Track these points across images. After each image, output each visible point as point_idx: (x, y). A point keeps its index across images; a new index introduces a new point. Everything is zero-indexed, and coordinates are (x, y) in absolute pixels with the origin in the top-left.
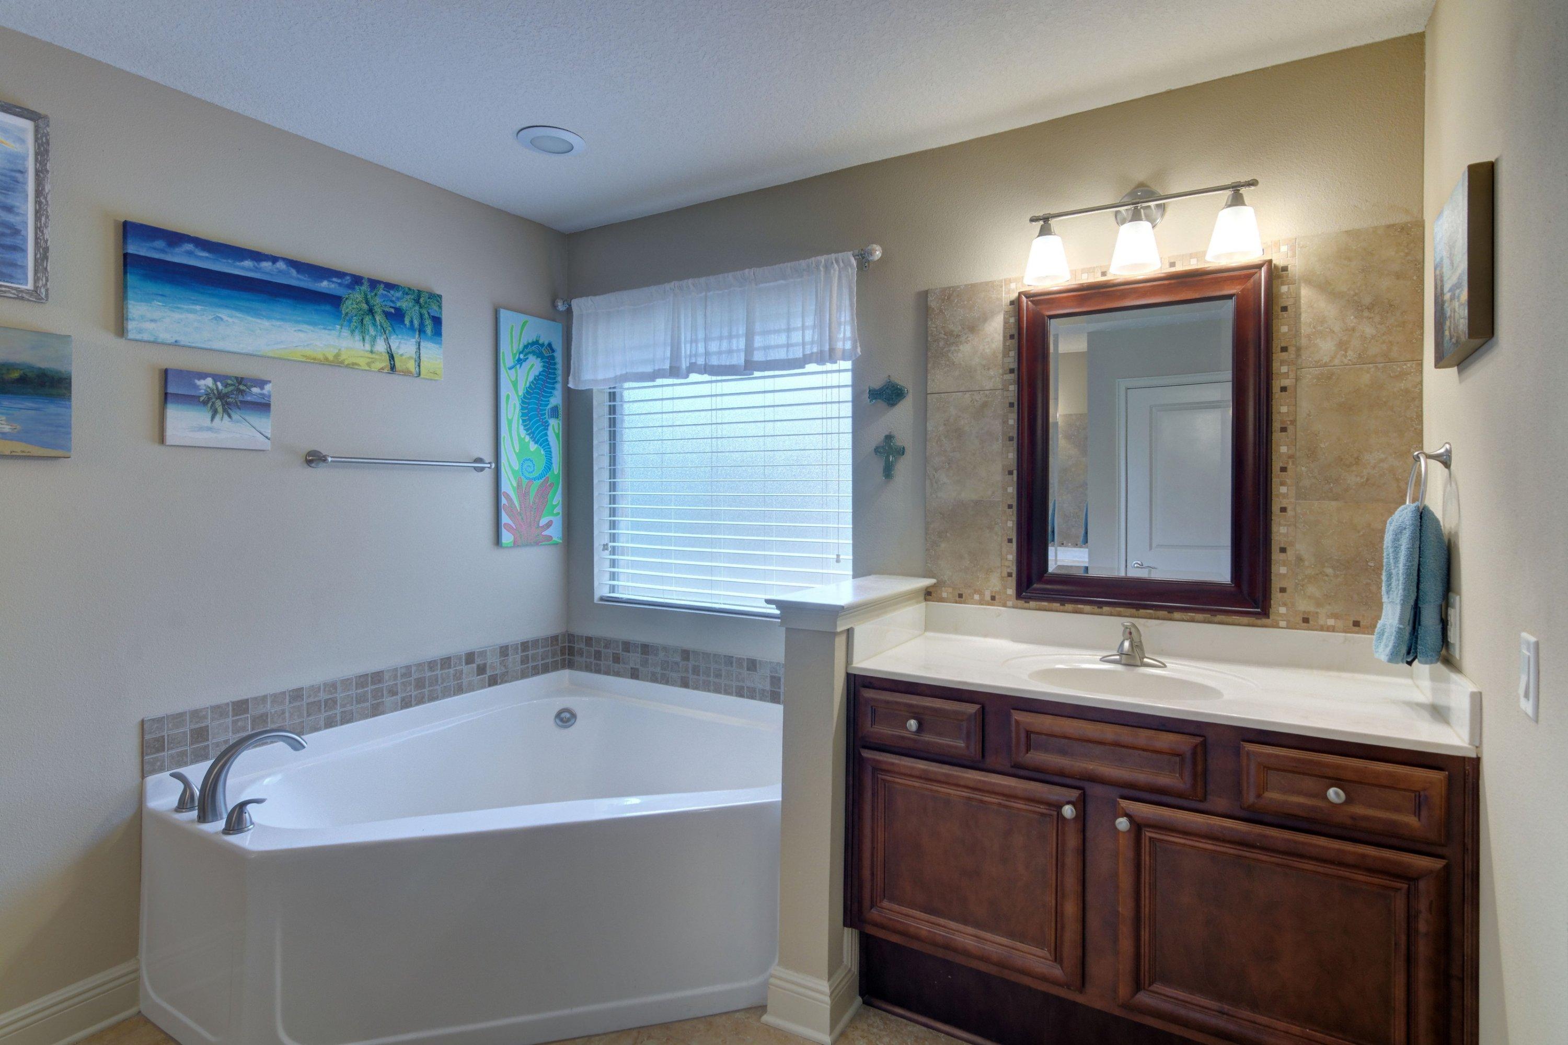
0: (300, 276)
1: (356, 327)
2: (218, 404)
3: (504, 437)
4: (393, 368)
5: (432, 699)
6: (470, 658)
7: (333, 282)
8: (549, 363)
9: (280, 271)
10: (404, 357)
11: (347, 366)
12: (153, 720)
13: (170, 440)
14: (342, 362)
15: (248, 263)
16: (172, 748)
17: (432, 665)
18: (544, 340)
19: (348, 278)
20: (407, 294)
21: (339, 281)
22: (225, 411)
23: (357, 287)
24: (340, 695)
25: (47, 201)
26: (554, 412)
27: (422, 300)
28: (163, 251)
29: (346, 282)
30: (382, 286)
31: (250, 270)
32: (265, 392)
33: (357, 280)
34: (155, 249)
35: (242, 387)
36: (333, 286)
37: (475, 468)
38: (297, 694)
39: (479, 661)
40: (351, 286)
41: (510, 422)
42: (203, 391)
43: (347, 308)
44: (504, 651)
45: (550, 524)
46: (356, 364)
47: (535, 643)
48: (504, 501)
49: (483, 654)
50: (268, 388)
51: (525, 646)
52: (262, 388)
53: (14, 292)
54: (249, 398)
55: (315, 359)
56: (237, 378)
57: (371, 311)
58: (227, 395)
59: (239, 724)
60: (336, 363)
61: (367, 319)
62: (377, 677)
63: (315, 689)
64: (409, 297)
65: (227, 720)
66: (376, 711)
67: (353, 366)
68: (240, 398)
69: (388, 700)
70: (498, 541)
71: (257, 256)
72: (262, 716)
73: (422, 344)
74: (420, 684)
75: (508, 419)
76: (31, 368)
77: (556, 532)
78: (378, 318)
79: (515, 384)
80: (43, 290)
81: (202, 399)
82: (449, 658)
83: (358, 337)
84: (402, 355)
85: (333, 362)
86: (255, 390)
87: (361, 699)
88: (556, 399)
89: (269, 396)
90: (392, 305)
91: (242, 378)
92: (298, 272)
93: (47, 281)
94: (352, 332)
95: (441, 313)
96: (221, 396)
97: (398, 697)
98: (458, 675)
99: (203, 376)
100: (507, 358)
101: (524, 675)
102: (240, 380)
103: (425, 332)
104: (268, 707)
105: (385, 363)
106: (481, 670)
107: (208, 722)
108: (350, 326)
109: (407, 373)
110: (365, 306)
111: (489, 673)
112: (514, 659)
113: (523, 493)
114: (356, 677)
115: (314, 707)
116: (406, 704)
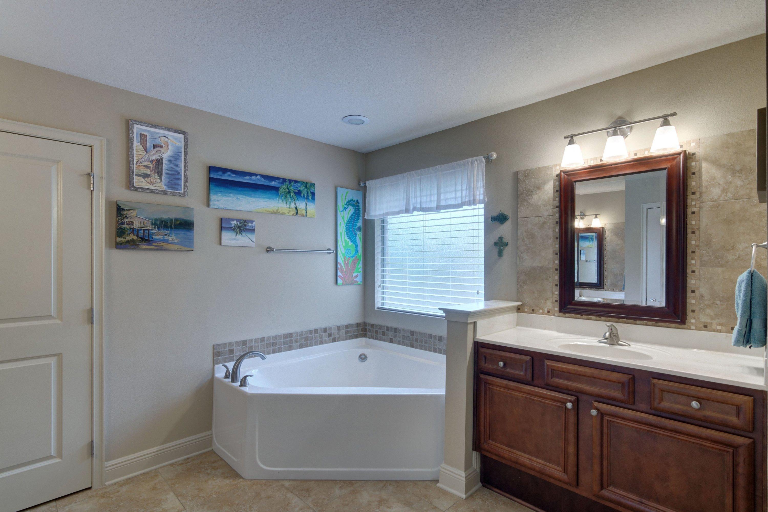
0: (265, 181)
1: (284, 199)
2: (238, 230)
3: (339, 240)
4: (297, 214)
5: (311, 345)
6: (325, 330)
7: (276, 182)
8: (357, 208)
9: (258, 179)
10: (301, 209)
11: (281, 214)
12: (217, 345)
13: (223, 244)
14: (279, 212)
15: (248, 177)
16: (223, 356)
17: (311, 332)
18: (355, 199)
19: (281, 180)
20: (302, 184)
21: (278, 181)
22: (240, 233)
23: (284, 183)
24: (278, 341)
25: (187, 162)
26: (359, 229)
27: (308, 186)
28: (221, 176)
29: (281, 182)
30: (293, 182)
31: (248, 180)
32: (253, 225)
33: (284, 180)
34: (219, 175)
35: (245, 224)
36: (276, 183)
37: (327, 253)
38: (263, 339)
39: (329, 332)
40: (282, 183)
41: (341, 234)
42: (233, 226)
43: (281, 191)
44: (339, 328)
45: (357, 276)
46: (284, 213)
47: (351, 326)
48: (339, 266)
49: (330, 329)
50: (254, 223)
51: (347, 326)
52: (252, 224)
53: (178, 194)
54: (248, 228)
55: (269, 212)
56: (244, 220)
57: (289, 192)
58: (241, 227)
59: (244, 349)
60: (277, 213)
61: (288, 195)
62: (291, 335)
63: (269, 338)
64: (303, 185)
65: (240, 347)
66: (291, 348)
67: (283, 214)
68: (245, 228)
69: (295, 344)
70: (336, 283)
71: (251, 174)
72: (251, 346)
73: (308, 203)
74: (306, 339)
75: (340, 232)
76: (183, 220)
77: (359, 279)
78: (292, 194)
79: (343, 218)
80: (186, 192)
81: (233, 228)
82: (317, 330)
83: (285, 202)
84: (300, 208)
85: (275, 212)
86: (250, 224)
87: (285, 343)
88: (360, 223)
89: (254, 226)
90: (297, 189)
91: (246, 220)
92: (264, 179)
93: (187, 189)
94: (283, 200)
95: (315, 191)
96: (239, 227)
97: (298, 344)
98: (321, 337)
99: (233, 220)
100: (340, 207)
101: (346, 339)
102: (245, 221)
103: (309, 199)
104: (253, 344)
105: (294, 212)
106: (330, 335)
107: (234, 347)
108: (282, 198)
109: (302, 215)
110: (287, 190)
111: (333, 337)
112: (343, 331)
113: (346, 263)
114: (283, 335)
115: (269, 345)
116: (301, 347)
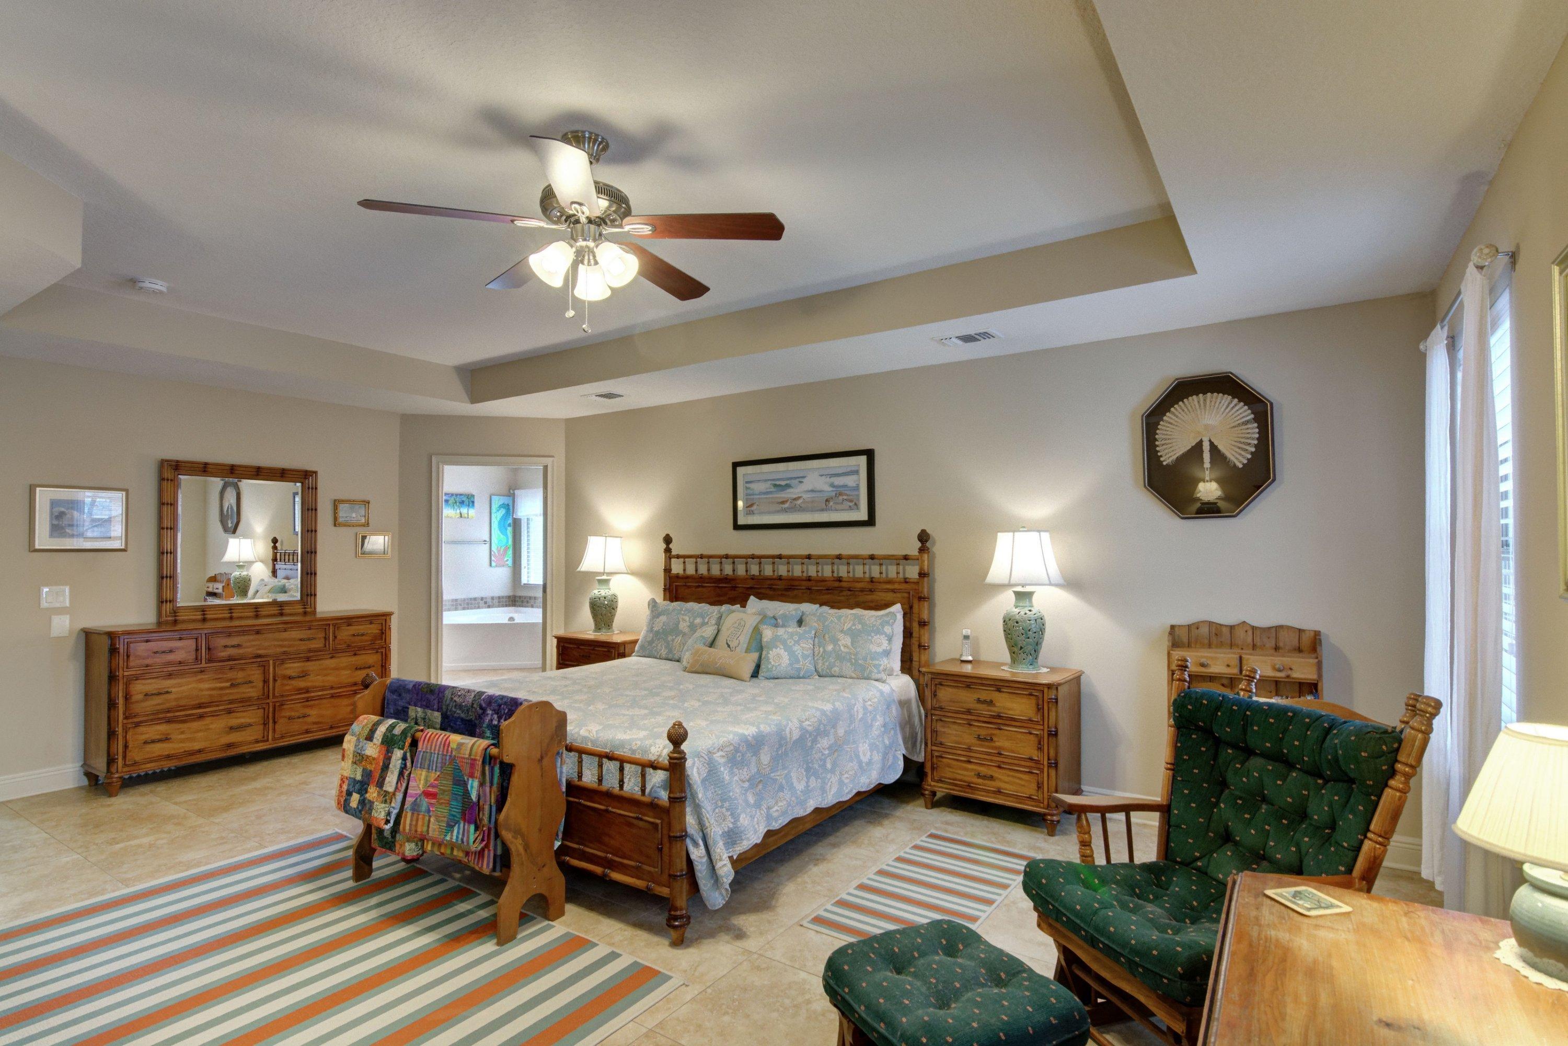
3: (493, 534)
4: (461, 517)
5: (471, 609)
6: (482, 599)
8: (508, 509)
17: (471, 599)
18: (506, 503)
26: (509, 525)
27: (469, 497)
29: (450, 495)
33: (452, 495)
37: (484, 543)
39: (485, 600)
41: (495, 529)
43: (450, 502)
44: (493, 598)
45: (507, 560)
47: (503, 597)
48: (493, 553)
49: (486, 598)
51: (499, 598)
57: (456, 503)
69: (459, 607)
70: (491, 565)
73: (469, 509)
74: (468, 604)
77: (510, 563)
79: (496, 517)
82: (476, 598)
87: (453, 605)
88: (510, 521)
90: (461, 499)
95: (474, 500)
98: (478, 603)
100: (494, 510)
101: (499, 606)
103: (470, 506)
106: (486, 603)
109: (465, 518)
111: (488, 604)
112: (496, 601)
113: (499, 551)
116: (464, 609)
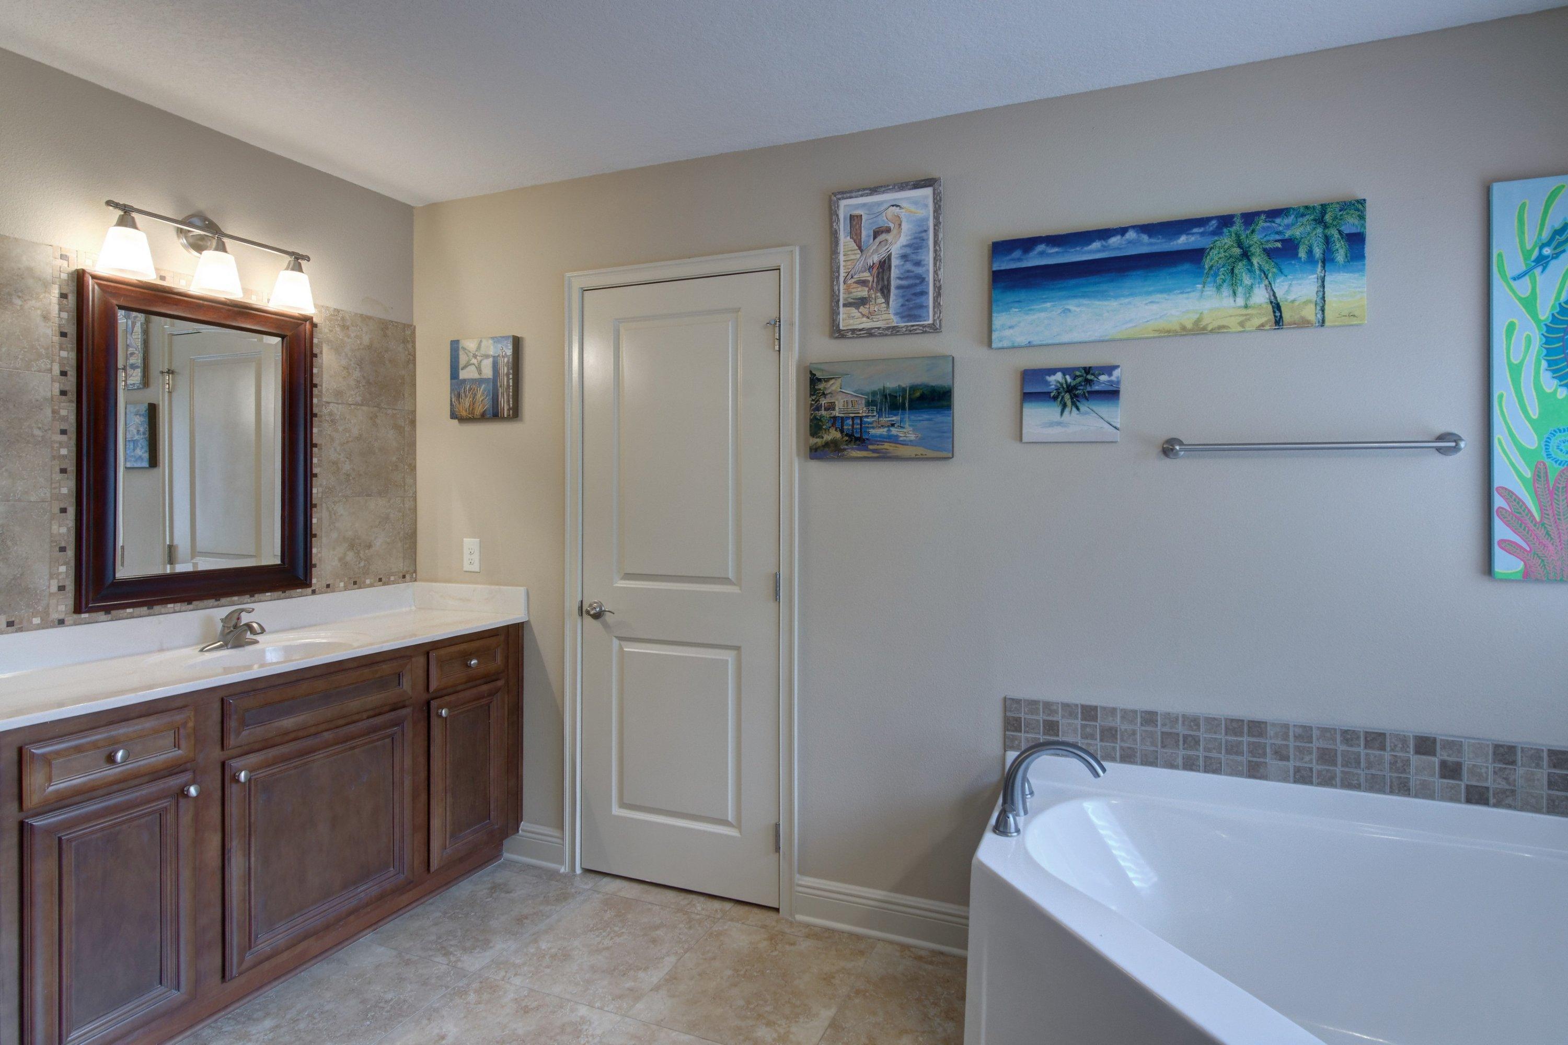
0: (1153, 240)
1: (1224, 281)
2: (1067, 396)
3: (1501, 396)
4: (1279, 321)
6: (1425, 745)
7: (1193, 234)
9: (1130, 242)
10: (1297, 303)
11: (1212, 331)
12: (1013, 699)
14: (1204, 328)
15: (1096, 245)
16: (1028, 732)
17: (1349, 736)
19: (1214, 222)
20: (1303, 215)
21: (1201, 230)
22: (1074, 404)
23: (1225, 230)
24: (1202, 734)
25: (940, 248)
27: (1328, 218)
28: (1019, 260)
29: (1211, 229)
30: (1263, 217)
31: (1098, 251)
32: (1113, 378)
33: (1226, 221)
34: (1013, 260)
35: (1089, 377)
36: (1193, 239)
37: (1439, 449)
38: (1150, 718)
39: (1443, 755)
40: (1217, 232)
41: (1515, 371)
42: (1053, 387)
43: (1212, 260)
44: (1504, 753)
46: (1224, 327)
48: (1499, 502)
50: (1116, 373)
51: (1559, 757)
52: (1110, 375)
53: (921, 328)
54: (1096, 388)
55: (1169, 331)
56: (1085, 369)
57: (1246, 255)
58: (1076, 387)
59: (1088, 730)
60: (1198, 330)
61: (1240, 267)
62: (1257, 727)
63: (1171, 719)
64: (1305, 219)
65: (1076, 722)
66: (1255, 771)
67: (1220, 330)
68: (1089, 389)
69: (1272, 763)
71: (1104, 234)
72: (1111, 729)
73: (1327, 279)
74: (1327, 756)
75: (1510, 364)
76: (927, 386)
78: (1255, 261)
80: (938, 322)
81: (1052, 394)
82: (1382, 735)
83: (1226, 291)
84: (1293, 301)
85: (1190, 330)
86: (1103, 378)
89: (1118, 382)
90: (1278, 237)
91: (1090, 368)
92: (1150, 236)
93: (940, 313)
94: (1219, 288)
95: (1363, 226)
96: (1070, 389)
97: (1291, 764)
99: (1052, 371)
100: (1510, 262)
102: (1087, 370)
103: (1333, 260)
104: (1117, 722)
105: (1267, 316)
106: (1451, 771)
107: (1058, 718)
108: (1215, 282)
109: (1303, 324)
110: (1237, 251)
111: (1467, 779)
113: (1550, 490)
114: (1226, 719)
115: (1169, 739)
116: (1302, 777)
